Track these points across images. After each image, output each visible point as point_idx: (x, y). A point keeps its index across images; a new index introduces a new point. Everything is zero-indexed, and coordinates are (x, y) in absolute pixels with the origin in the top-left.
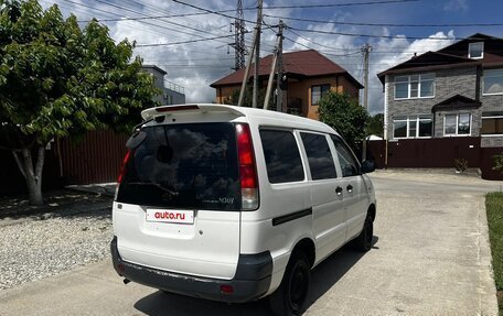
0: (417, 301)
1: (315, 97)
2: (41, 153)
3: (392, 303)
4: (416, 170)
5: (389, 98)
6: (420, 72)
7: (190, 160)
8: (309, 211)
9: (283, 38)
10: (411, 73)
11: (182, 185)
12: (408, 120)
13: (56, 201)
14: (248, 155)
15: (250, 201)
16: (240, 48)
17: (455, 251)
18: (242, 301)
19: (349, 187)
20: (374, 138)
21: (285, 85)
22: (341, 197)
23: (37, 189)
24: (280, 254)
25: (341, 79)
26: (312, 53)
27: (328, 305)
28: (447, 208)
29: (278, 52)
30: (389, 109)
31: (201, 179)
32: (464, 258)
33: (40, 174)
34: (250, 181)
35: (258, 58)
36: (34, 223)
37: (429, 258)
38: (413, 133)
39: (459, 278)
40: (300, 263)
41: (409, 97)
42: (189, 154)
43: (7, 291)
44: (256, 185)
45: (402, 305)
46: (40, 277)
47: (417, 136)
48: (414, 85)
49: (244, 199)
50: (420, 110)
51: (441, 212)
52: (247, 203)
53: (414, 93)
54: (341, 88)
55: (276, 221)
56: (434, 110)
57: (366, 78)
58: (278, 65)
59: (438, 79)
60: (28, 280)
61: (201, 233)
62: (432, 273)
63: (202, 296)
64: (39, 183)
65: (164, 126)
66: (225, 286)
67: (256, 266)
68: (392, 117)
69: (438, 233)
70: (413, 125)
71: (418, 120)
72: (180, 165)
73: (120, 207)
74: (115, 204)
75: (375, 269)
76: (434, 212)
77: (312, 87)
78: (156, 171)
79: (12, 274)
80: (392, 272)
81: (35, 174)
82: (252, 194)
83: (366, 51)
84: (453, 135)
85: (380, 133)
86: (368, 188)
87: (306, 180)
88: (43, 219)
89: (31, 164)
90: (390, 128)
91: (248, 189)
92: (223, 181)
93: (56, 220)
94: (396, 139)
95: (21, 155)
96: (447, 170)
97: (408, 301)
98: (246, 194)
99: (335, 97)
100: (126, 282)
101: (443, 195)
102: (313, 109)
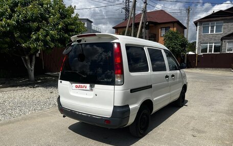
0: (203, 132)
1: (162, 33)
2: (34, 58)
3: (191, 133)
4: (211, 69)
5: (199, 33)
6: (215, 21)
7: (96, 61)
8: (150, 87)
9: (147, 4)
10: (211, 21)
11: (91, 72)
12: (208, 45)
13: (40, 80)
14: (119, 58)
15: (119, 81)
16: (127, 10)
17: (226, 108)
18: (115, 128)
19: (173, 76)
20: (191, 53)
21: (147, 27)
22: (168, 81)
23: (32, 74)
24: (134, 107)
25: (176, 24)
26: (162, 12)
27: (159, 132)
28: (224, 87)
29: (145, 11)
30: (199, 39)
31: (100, 70)
32: (230, 112)
33: (33, 67)
34: (120, 71)
35: (134, 14)
36: (30, 89)
37: (212, 111)
38: (210, 51)
39: (227, 121)
40: (145, 111)
41: (209, 33)
42: (95, 57)
43: (15, 118)
44: (122, 73)
45: (196, 134)
46: (30, 113)
47: (213, 52)
48: (212, 27)
49: (116, 80)
50: (215, 40)
51: (221, 90)
52: (118, 81)
53: (212, 31)
54: (175, 29)
55: (132, 91)
56: (222, 39)
57: (188, 24)
58: (144, 17)
59: (224, 24)
60: (25, 114)
61: (96, 95)
62: (213, 119)
63: (97, 125)
64: (33, 71)
65: (81, 44)
66: (107, 120)
67: (121, 112)
68: (200, 43)
69: (219, 100)
70: (211, 47)
71: (214, 44)
72: (91, 63)
73: (61, 82)
74: (59, 81)
75: (184, 115)
76: (218, 89)
77: (161, 28)
78: (80, 66)
79: (18, 111)
80: (193, 117)
81: (31, 67)
82: (120, 77)
83: (188, 10)
84: (231, 52)
85: (194, 51)
86: (183, 77)
87: (149, 71)
88: (34, 88)
89: (29, 63)
90: (199, 48)
91: (119, 75)
92: (108, 71)
93: (40, 88)
94: (202, 54)
95: (25, 59)
96: (228, 69)
97: (199, 131)
98: (118, 77)
99: (172, 33)
100: (64, 117)
101: (224, 81)
102: (161, 39)
